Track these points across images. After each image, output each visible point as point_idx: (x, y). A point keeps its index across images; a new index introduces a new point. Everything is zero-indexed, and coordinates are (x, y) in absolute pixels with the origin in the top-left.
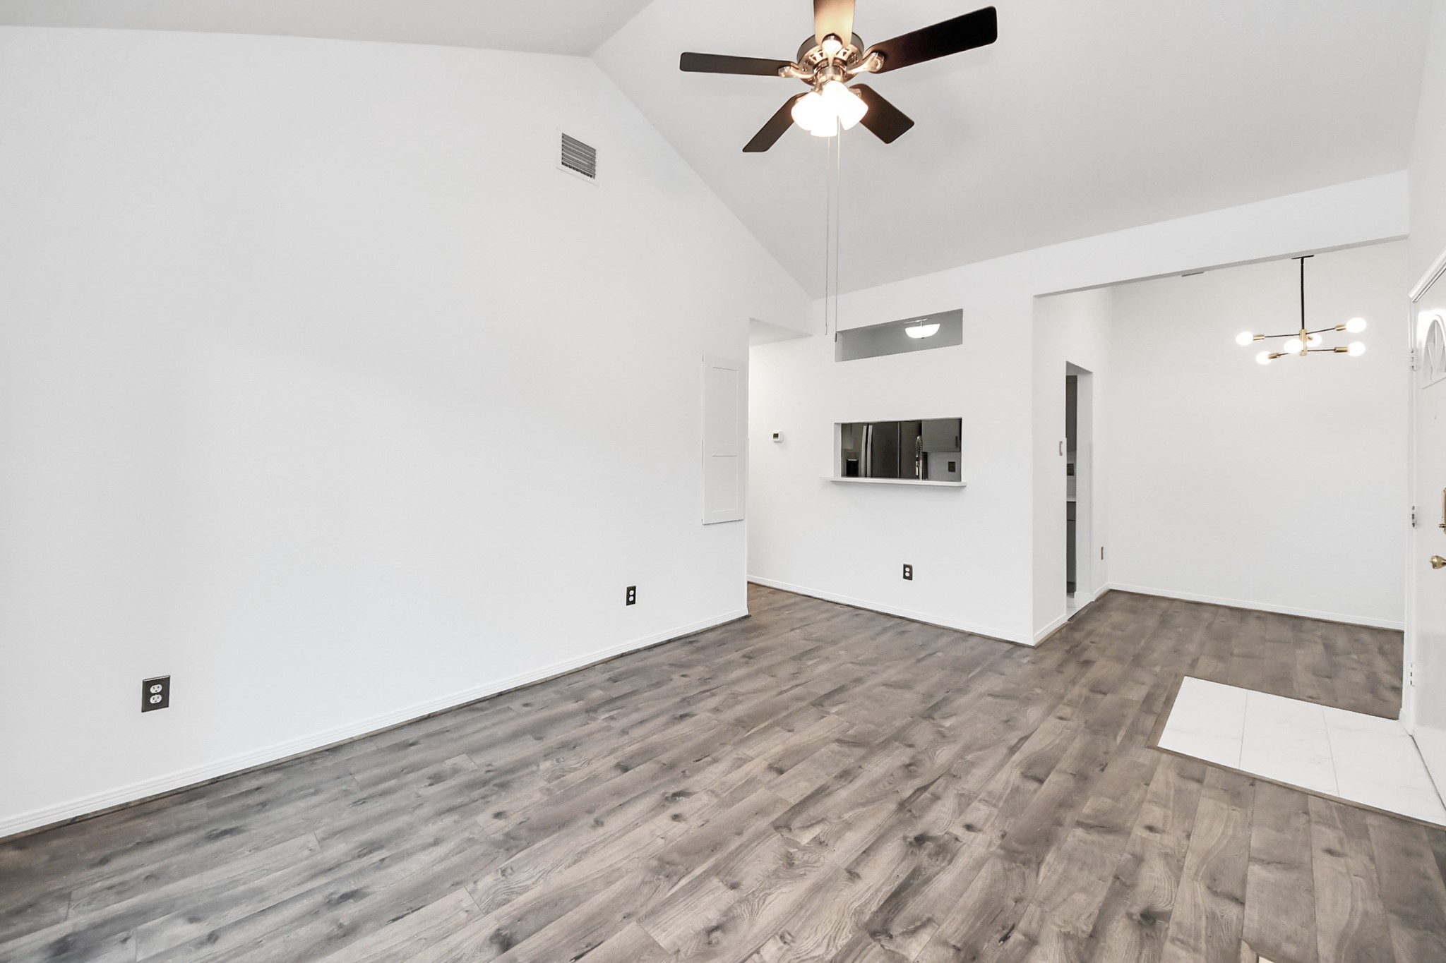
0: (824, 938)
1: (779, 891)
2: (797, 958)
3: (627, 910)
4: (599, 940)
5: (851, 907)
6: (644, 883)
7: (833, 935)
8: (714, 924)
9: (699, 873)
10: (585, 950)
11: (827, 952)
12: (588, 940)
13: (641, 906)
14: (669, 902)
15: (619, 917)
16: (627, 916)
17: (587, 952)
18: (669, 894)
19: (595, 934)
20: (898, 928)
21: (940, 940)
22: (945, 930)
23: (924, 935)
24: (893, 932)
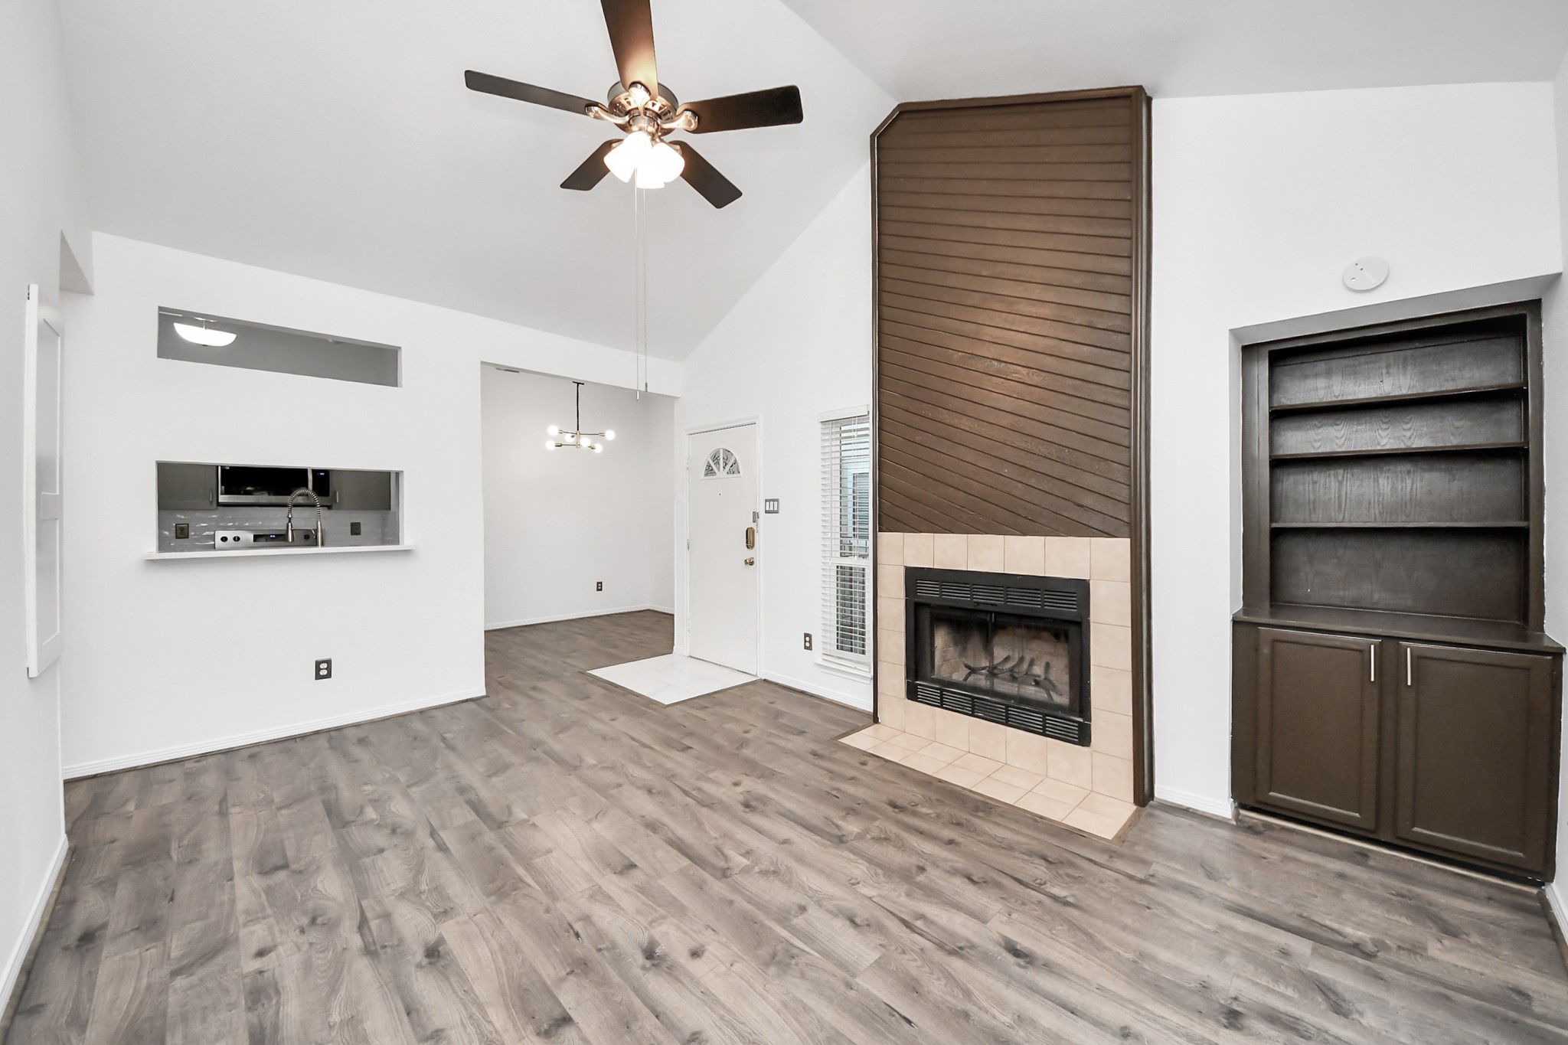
2: (871, 878)
3: (842, 988)
4: (884, 1006)
6: (803, 976)
7: (846, 859)
9: (787, 933)
10: (898, 1016)
12: (887, 1017)
13: (835, 976)
14: (826, 954)
15: (852, 993)
16: (850, 987)
17: (900, 1015)
18: (817, 954)
19: (877, 1011)
20: (836, 832)
21: (844, 818)
22: (834, 815)
23: (840, 823)
24: (840, 834)
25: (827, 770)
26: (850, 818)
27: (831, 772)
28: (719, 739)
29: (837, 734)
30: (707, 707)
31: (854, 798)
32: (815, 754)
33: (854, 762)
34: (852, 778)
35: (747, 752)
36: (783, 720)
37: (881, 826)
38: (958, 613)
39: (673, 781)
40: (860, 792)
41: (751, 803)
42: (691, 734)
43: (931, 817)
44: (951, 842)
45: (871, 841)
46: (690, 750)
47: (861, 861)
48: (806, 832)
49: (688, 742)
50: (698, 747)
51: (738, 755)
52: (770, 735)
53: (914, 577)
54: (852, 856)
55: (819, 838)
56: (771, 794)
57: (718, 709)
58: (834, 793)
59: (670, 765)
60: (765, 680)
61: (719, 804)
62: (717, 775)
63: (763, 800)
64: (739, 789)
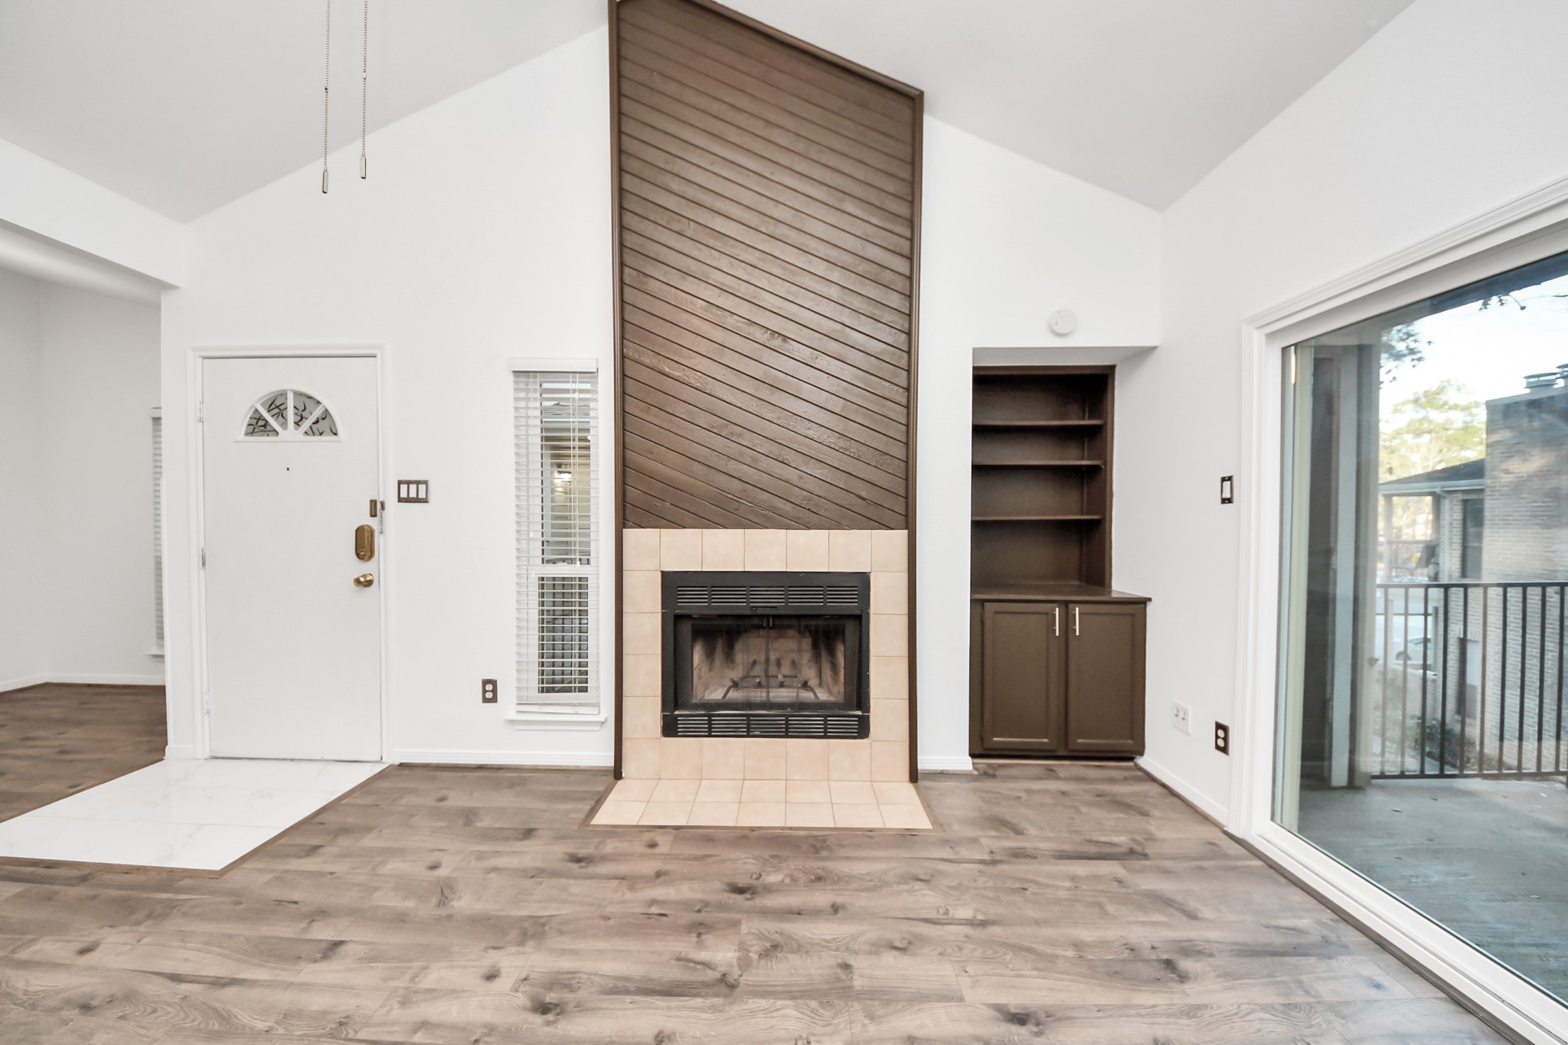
0: (773, 1017)
1: (813, 937)
2: (814, 1023)
5: (713, 1018)
7: (761, 1013)
8: (894, 952)
11: (787, 1007)
20: (711, 975)
21: (700, 945)
22: (684, 946)
23: (703, 956)
24: (718, 975)
25: (616, 878)
26: (708, 938)
27: (623, 878)
28: (390, 900)
29: (582, 816)
30: (320, 846)
31: (686, 905)
32: (577, 859)
33: (639, 847)
34: (659, 874)
35: (464, 903)
36: (485, 822)
37: (754, 931)
38: (729, 622)
39: (351, 1035)
40: (685, 891)
41: (548, 1000)
42: (321, 914)
43: (788, 885)
44: (835, 909)
45: (762, 962)
46: (342, 949)
47: (780, 1003)
48: (674, 1002)
49: (324, 932)
50: (358, 936)
51: (449, 917)
52: (480, 856)
53: (673, 583)
54: (764, 1003)
55: (698, 1001)
56: (565, 964)
57: (344, 842)
58: (654, 910)
59: (317, 1002)
60: (401, 765)
61: (487, 1035)
62: (438, 975)
63: (561, 981)
64: (504, 983)
